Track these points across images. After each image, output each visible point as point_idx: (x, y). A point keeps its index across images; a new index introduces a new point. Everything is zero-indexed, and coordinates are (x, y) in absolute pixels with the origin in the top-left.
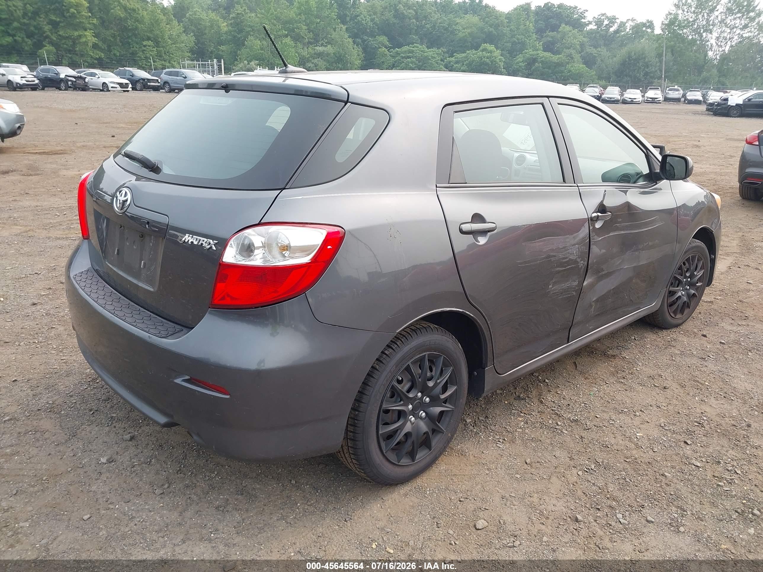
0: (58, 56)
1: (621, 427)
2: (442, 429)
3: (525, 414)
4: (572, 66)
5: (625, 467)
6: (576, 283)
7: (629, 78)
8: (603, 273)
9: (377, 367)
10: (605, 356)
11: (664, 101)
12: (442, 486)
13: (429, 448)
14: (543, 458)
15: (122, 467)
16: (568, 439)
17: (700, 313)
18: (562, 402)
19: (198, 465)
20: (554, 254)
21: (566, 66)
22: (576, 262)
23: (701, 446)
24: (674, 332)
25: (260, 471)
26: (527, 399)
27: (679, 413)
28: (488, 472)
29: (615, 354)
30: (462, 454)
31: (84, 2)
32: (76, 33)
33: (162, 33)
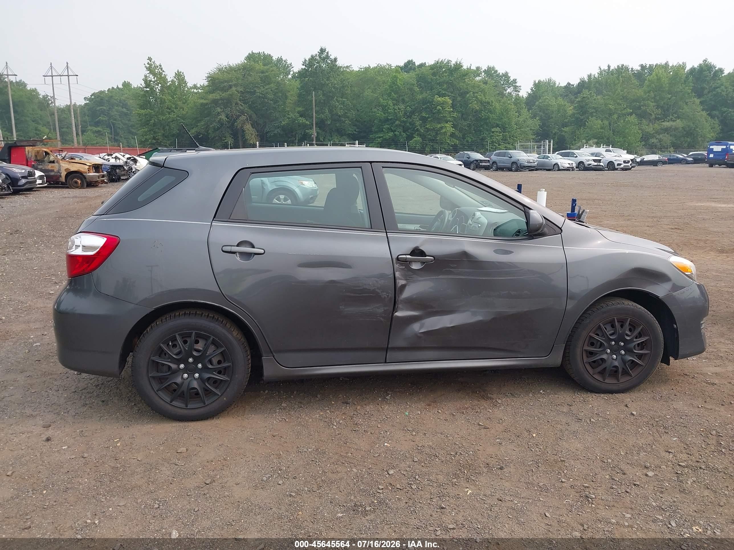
0: (423, 145)
3: (331, 411)
13: (204, 402)
14: (289, 435)
16: (329, 432)
22: (374, 292)
23: (422, 466)
26: (351, 404)
31: (449, 100)
32: (439, 126)
33: (509, 120)
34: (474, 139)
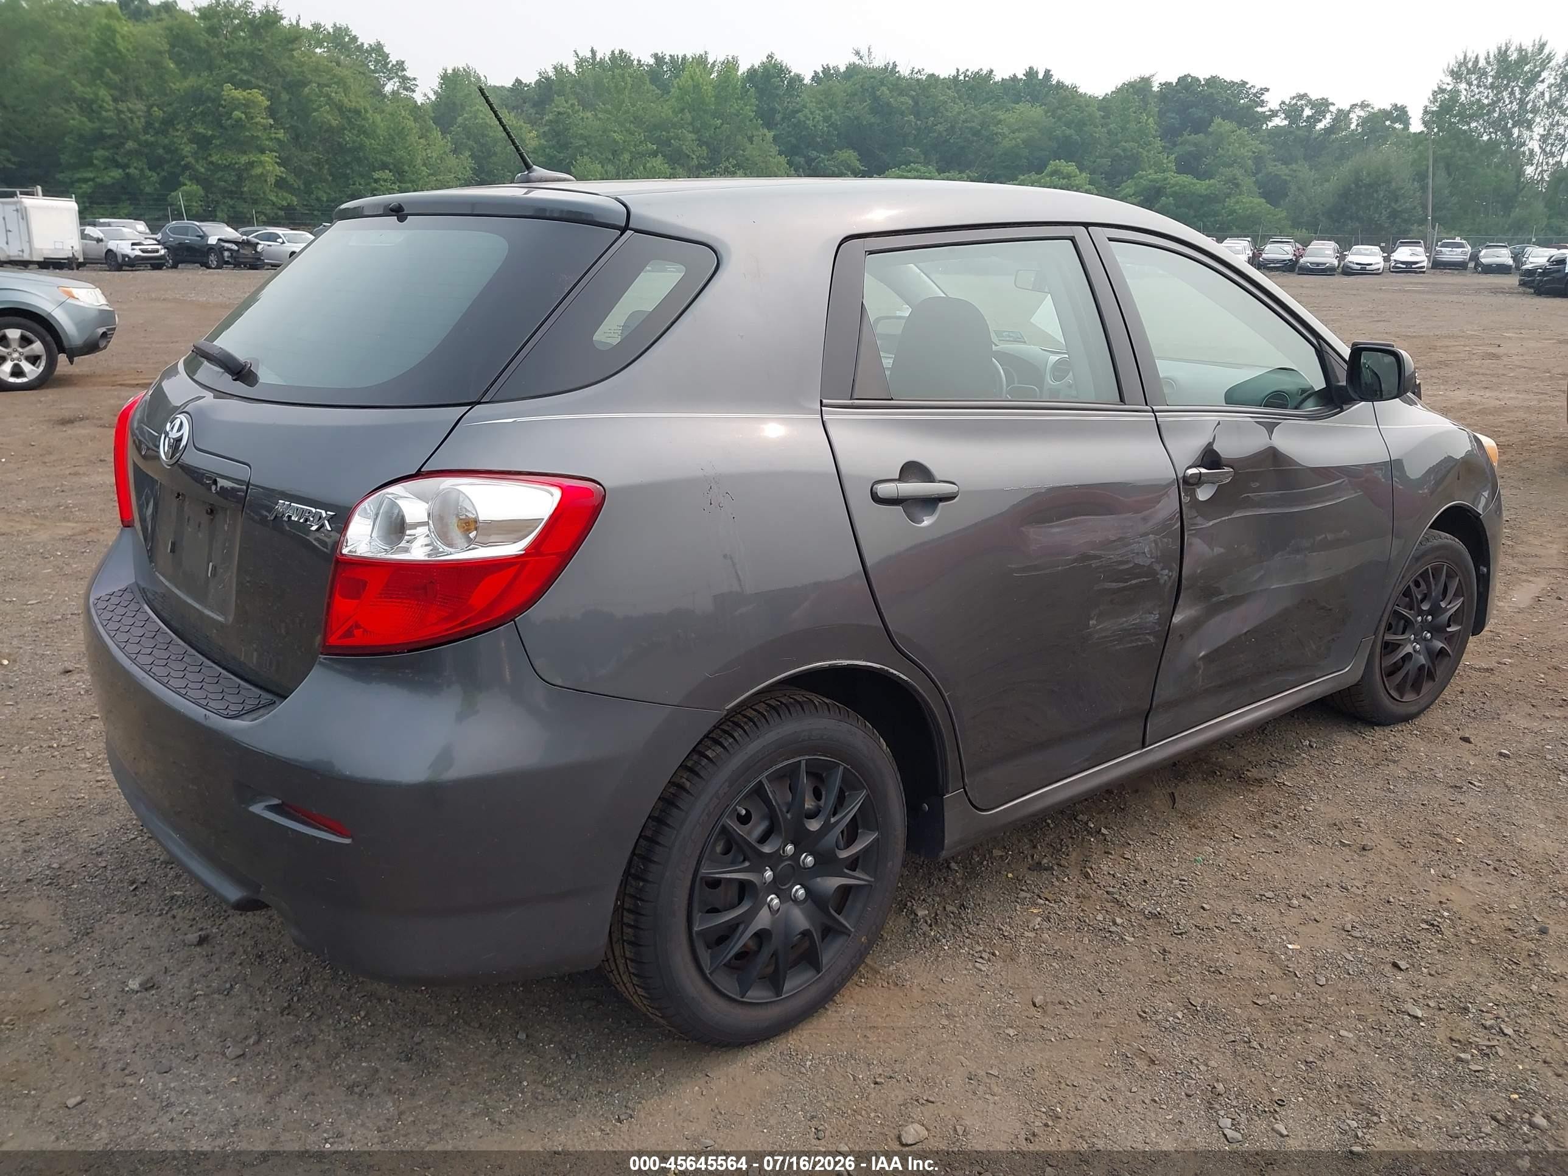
0: (208, 202)
1: (1255, 930)
2: (846, 928)
3: (1047, 899)
4: (1237, 202)
5: (1252, 1018)
6: (1154, 618)
7: (1357, 224)
8: (1222, 598)
9: (688, 784)
10: (1241, 780)
11: (1432, 268)
12: (841, 1050)
13: (816, 965)
14: (1073, 994)
15: (170, 1000)
16: (1134, 954)
17: (1462, 692)
18: (1132, 875)
19: (328, 996)
20: (1097, 553)
21: (1225, 201)
22: (1150, 572)
23: (1430, 974)
24: (1398, 731)
25: (456, 1012)
26: (1056, 868)
27: (1388, 902)
28: (945, 1022)
29: (1262, 776)
30: (898, 983)
31: (261, 98)
32: (244, 159)
33: (409, 155)
34: (333, 195)
